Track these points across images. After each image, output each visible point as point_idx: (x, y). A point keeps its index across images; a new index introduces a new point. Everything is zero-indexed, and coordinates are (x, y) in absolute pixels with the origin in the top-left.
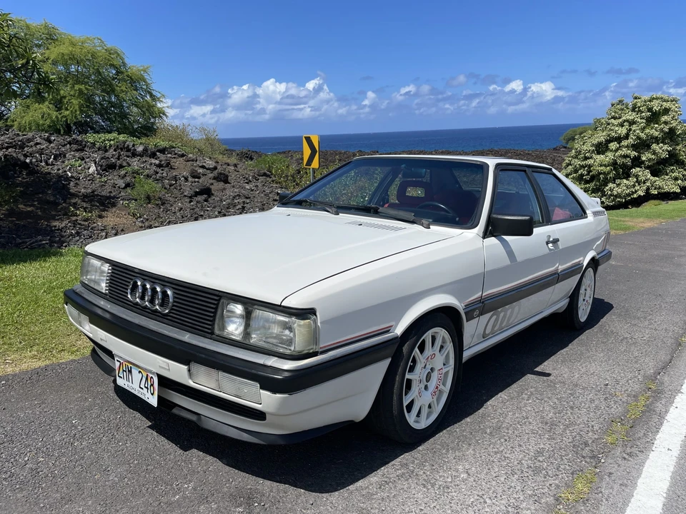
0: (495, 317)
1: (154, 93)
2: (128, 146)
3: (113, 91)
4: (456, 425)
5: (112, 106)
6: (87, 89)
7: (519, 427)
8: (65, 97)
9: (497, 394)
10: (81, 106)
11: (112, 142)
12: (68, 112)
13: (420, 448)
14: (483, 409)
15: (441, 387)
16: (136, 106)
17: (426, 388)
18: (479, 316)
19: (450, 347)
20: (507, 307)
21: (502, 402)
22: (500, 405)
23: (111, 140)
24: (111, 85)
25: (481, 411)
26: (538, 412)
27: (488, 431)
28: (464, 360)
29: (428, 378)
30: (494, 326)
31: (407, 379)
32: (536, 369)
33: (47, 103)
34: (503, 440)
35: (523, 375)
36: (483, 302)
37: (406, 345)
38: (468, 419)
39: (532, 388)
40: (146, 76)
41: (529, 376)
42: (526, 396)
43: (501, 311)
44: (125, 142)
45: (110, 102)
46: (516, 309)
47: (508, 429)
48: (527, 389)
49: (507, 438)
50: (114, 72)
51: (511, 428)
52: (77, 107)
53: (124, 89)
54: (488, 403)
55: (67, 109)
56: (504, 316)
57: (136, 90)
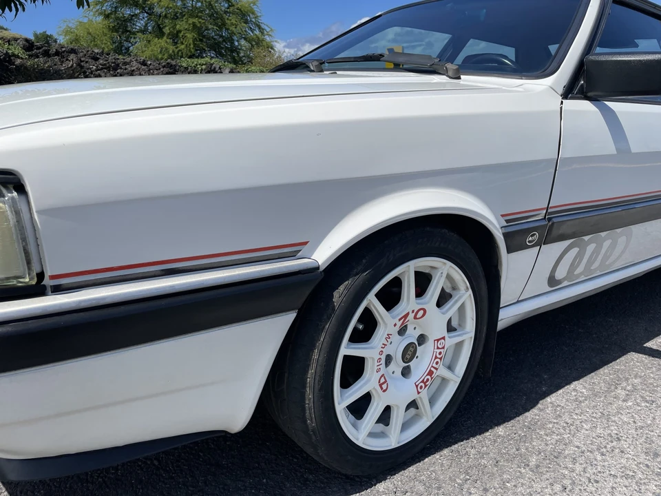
0: (575, 251)
1: (263, 26)
2: (215, 68)
3: (224, 24)
4: (474, 440)
5: (224, 41)
6: (200, 22)
7: (599, 457)
8: (180, 31)
9: (569, 383)
10: (195, 40)
11: (204, 67)
12: (183, 47)
13: (381, 487)
14: (535, 410)
15: (443, 371)
16: (245, 39)
17: (406, 372)
18: (539, 244)
19: (465, 297)
20: (603, 234)
21: (576, 400)
22: (571, 406)
23: (203, 64)
24: (222, 19)
25: (529, 415)
26: (642, 428)
27: (533, 461)
28: (501, 325)
29: (409, 353)
30: (573, 266)
31: (345, 357)
32: (648, 344)
33: (165, 38)
34: (558, 487)
35: (624, 352)
36: (550, 219)
37: (342, 288)
38: (500, 430)
39: (636, 377)
40: (255, 9)
41: (633, 356)
42: (623, 393)
43: (590, 242)
44: (212, 64)
45: (221, 36)
46: (622, 240)
47: (574, 461)
48: (627, 379)
49: (567, 482)
50: (226, 5)
51: (582, 460)
52: (191, 41)
53: (234, 22)
54: (548, 399)
55: (182, 43)
56: (596, 252)
57: (246, 22)
